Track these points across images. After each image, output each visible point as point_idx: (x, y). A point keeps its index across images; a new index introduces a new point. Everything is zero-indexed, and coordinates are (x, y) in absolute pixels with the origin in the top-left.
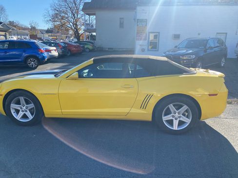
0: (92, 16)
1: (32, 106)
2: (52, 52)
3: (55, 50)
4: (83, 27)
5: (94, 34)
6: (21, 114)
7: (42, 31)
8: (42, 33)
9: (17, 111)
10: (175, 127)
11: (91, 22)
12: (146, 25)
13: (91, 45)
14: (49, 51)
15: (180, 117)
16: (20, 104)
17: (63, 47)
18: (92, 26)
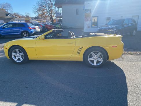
0: (60, 8)
1: (22, 54)
2: (36, 29)
3: (38, 28)
4: (55, 15)
5: (61, 19)
6: (17, 58)
7: (32, 18)
8: (32, 19)
9: (15, 57)
10: (95, 64)
11: (60, 12)
12: (90, 12)
13: (59, 25)
14: (35, 28)
15: (97, 59)
16: (16, 53)
17: (43, 26)
18: (60, 14)
